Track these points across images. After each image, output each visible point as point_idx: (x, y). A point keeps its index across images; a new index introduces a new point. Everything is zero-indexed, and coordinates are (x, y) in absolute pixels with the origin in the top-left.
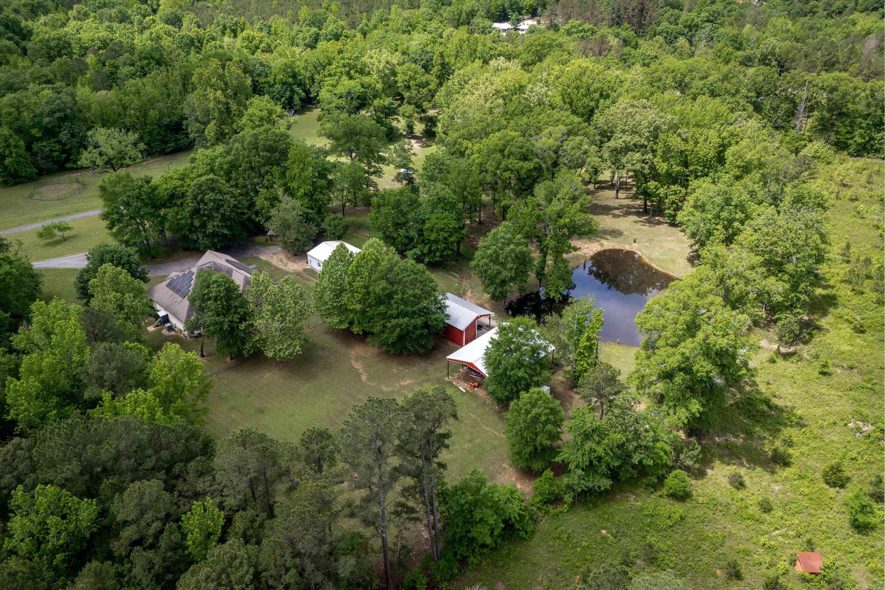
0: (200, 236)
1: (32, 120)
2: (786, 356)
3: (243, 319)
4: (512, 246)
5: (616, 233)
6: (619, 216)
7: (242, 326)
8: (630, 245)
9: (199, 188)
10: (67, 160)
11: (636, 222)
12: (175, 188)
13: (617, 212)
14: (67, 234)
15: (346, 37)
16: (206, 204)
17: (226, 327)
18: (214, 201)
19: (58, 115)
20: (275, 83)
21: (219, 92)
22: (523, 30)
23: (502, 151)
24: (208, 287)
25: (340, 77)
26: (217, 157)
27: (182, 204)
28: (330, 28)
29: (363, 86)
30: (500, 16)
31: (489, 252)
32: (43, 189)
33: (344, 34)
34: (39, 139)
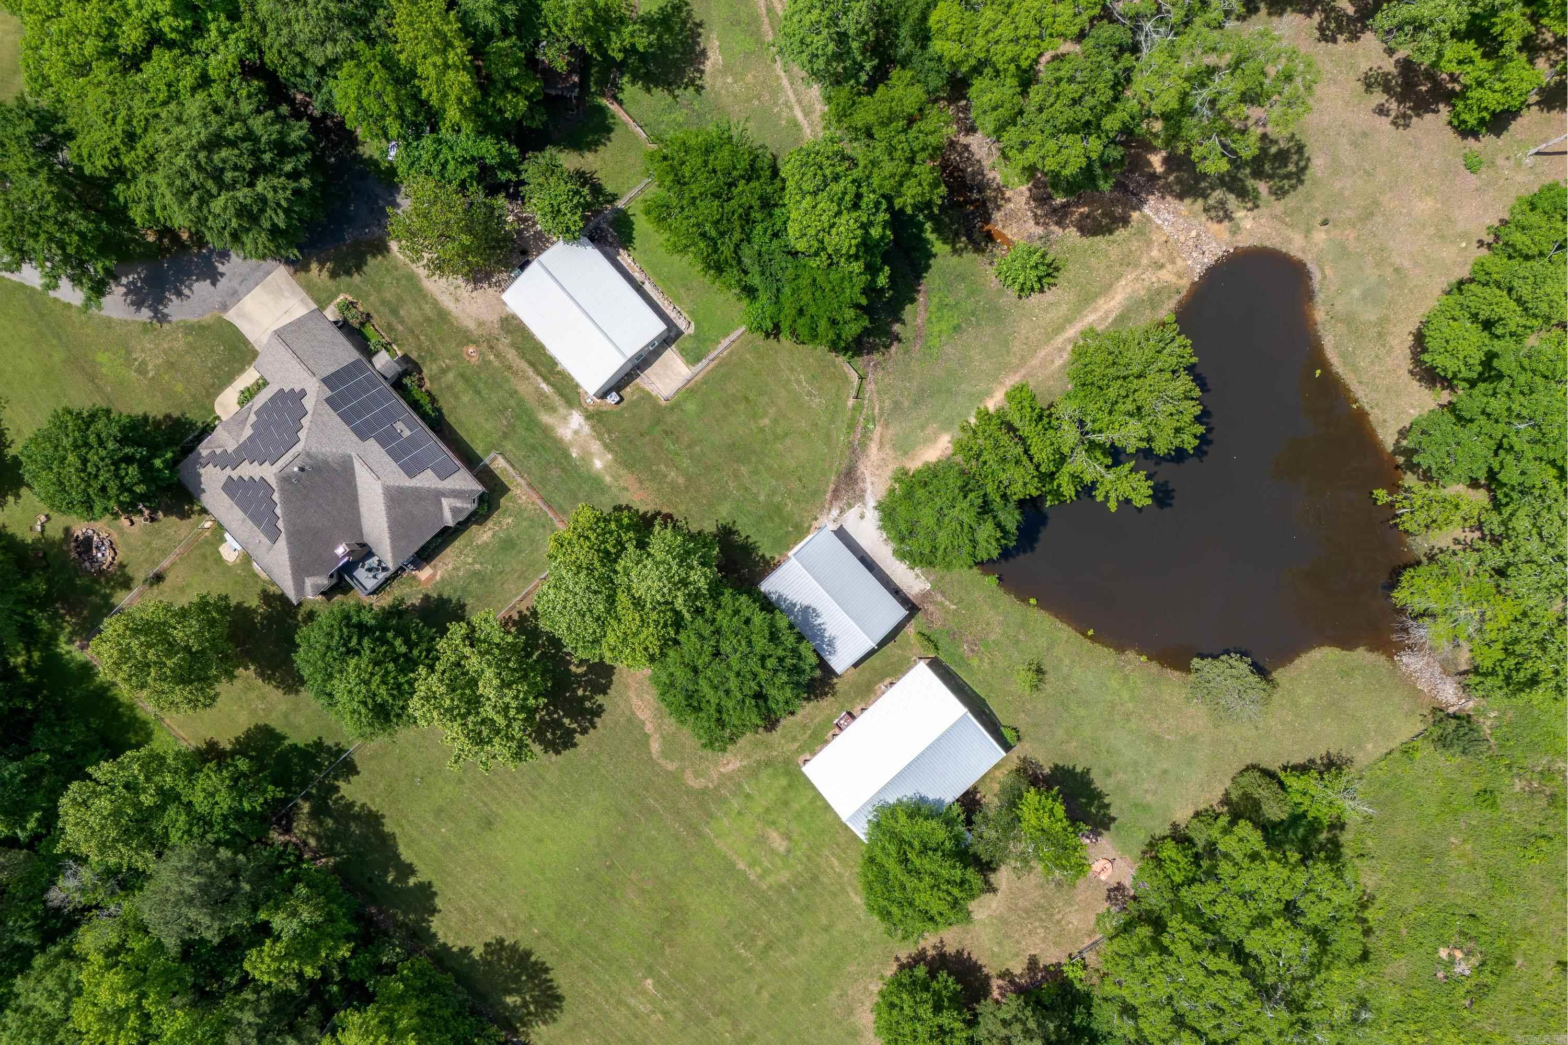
5: (1288, 168)
8: (1309, 233)
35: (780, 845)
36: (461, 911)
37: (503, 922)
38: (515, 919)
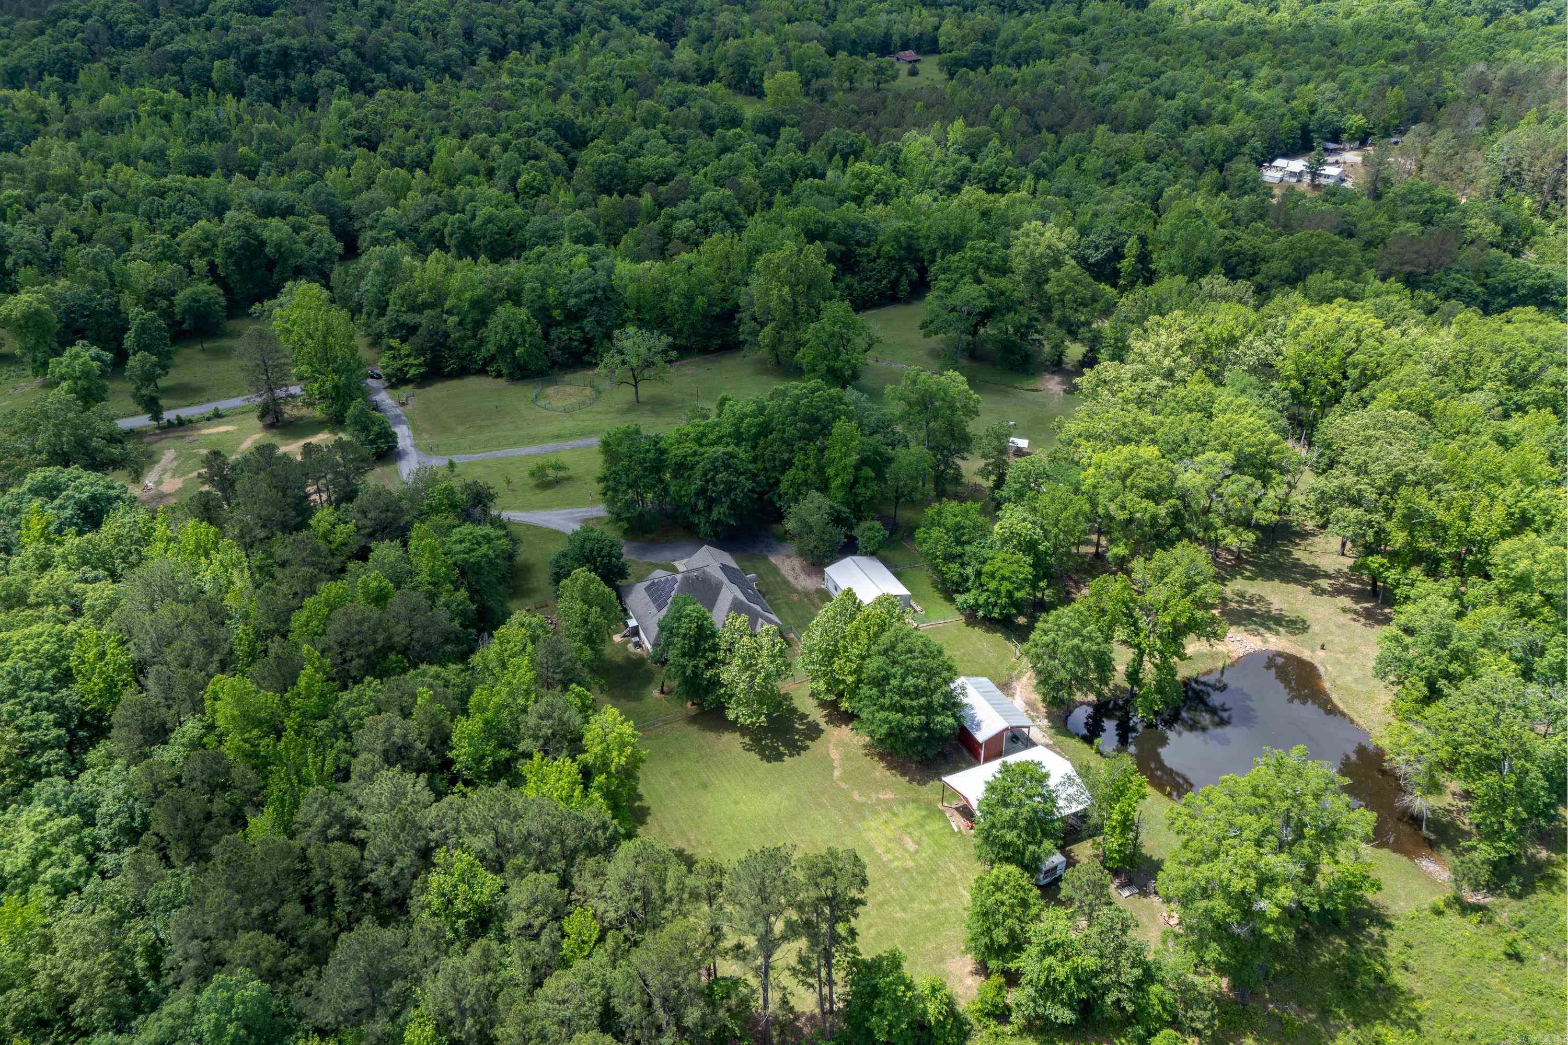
0: (703, 520)
1: (557, 299)
2: (1466, 909)
3: (711, 664)
4: (1076, 641)
5: (1297, 626)
6: (1323, 592)
7: (708, 674)
8: (1313, 651)
9: (713, 463)
10: (587, 351)
11: (1345, 610)
12: (685, 457)
13: (1324, 583)
14: (561, 474)
15: (1009, 177)
16: (715, 485)
17: (689, 672)
18: (725, 483)
19: (586, 297)
20: (879, 256)
21: (786, 289)
22: (1328, 176)
23: (1124, 478)
24: (679, 619)
25: (962, 276)
26: (746, 415)
27: (689, 477)
28: (986, 163)
29: (990, 296)
30: (1294, 144)
31: (1046, 639)
32: (550, 391)
33: (1007, 173)
34: (559, 324)
35: (911, 847)
36: (663, 828)
37: (688, 840)
38: (699, 842)
